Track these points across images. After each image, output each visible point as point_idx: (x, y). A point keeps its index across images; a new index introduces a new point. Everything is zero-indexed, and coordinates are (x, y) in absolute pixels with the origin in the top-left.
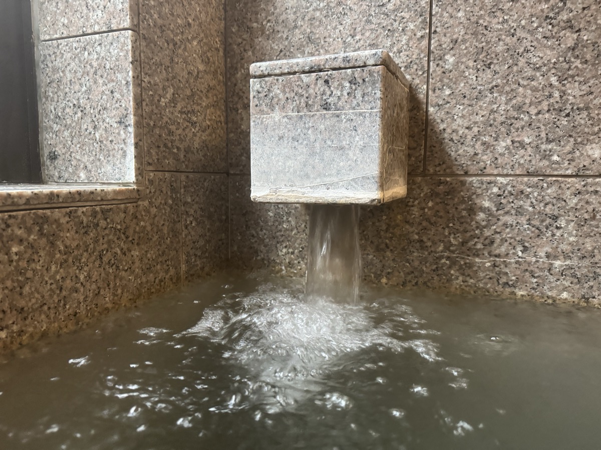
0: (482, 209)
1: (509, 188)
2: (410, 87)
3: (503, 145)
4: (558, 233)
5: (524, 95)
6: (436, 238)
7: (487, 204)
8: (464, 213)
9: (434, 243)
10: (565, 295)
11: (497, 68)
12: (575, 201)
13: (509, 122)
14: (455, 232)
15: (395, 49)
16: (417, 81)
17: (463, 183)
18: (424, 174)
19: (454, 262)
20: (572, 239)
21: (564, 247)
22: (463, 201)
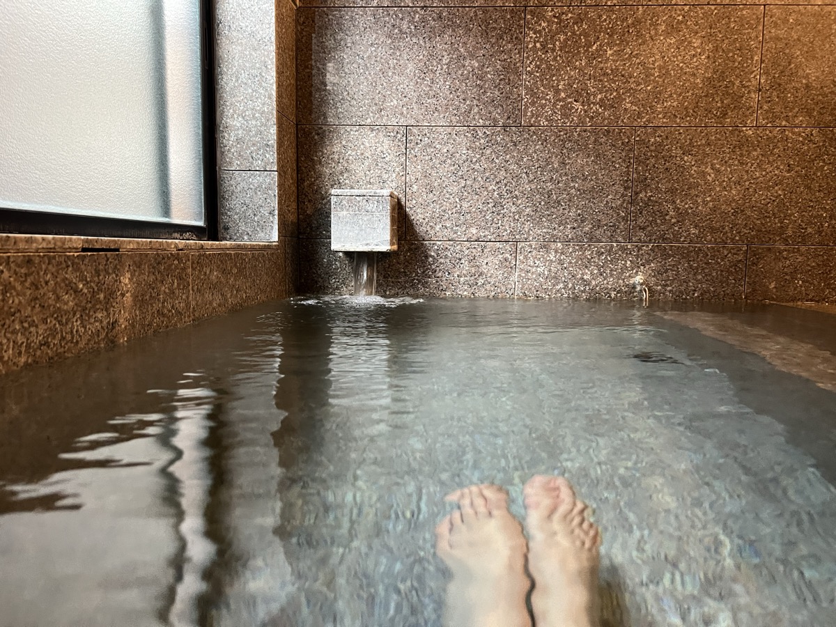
0: (431, 256)
1: (442, 246)
2: (398, 199)
3: (438, 227)
4: (462, 266)
5: (447, 205)
6: (412, 270)
7: (433, 254)
8: (423, 258)
9: (411, 273)
10: (465, 293)
11: (435, 193)
12: (468, 251)
13: (441, 217)
14: (420, 267)
15: (390, 180)
16: (400, 196)
17: (422, 244)
18: (405, 240)
19: (420, 281)
20: (467, 268)
21: (464, 272)
22: (423, 253)
